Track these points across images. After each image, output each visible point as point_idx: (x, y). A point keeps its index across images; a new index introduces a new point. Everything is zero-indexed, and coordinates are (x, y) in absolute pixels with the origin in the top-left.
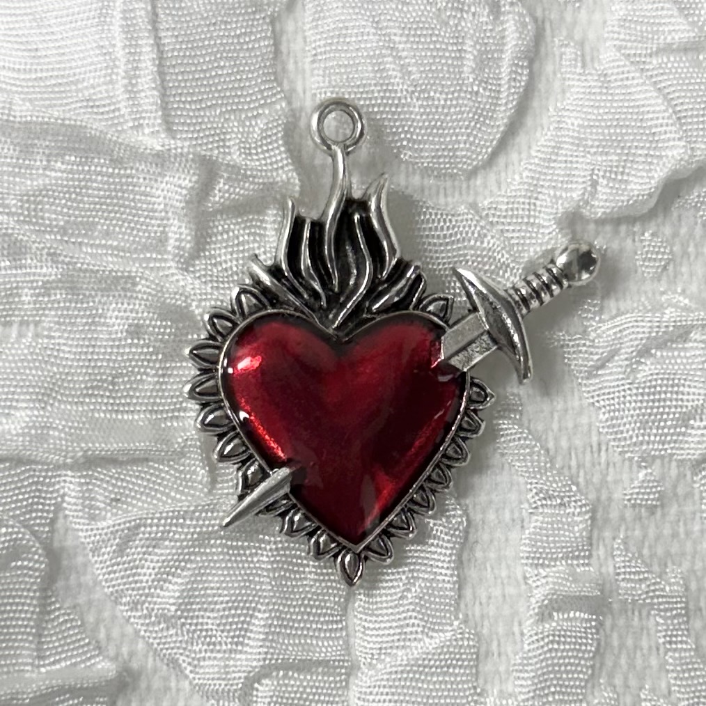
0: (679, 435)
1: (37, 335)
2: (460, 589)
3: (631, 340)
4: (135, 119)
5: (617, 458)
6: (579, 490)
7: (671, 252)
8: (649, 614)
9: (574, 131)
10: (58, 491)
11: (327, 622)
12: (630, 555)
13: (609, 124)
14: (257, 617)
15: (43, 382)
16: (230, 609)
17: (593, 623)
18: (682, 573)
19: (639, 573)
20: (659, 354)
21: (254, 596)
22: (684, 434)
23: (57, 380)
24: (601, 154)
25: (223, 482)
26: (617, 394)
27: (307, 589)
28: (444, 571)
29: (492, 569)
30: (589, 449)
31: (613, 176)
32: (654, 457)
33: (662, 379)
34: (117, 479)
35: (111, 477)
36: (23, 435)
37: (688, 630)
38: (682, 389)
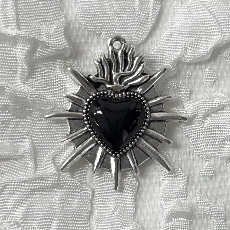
0: (221, 147)
2: (136, 210)
3: (202, 111)
4: (5, 24)
5: (197, 157)
6: (182, 170)
7: (217, 76)
8: (211, 218)
9: (178, 28)
11: (82, 224)
12: (202, 195)
13: (191, 25)
14: (54, 223)
16: (43, 219)
17: (188, 223)
18: (223, 202)
19: (206, 202)
20: (213, 115)
21: (53, 214)
22: (223, 147)
24: (188, 37)
25: (40, 167)
26: (197, 132)
27: (74, 211)
28: (129, 203)
29: (148, 201)
30: (186, 154)
31: (193, 46)
32: (212, 157)
33: (214, 126)
37: (226, 224)
38: (222, 129)
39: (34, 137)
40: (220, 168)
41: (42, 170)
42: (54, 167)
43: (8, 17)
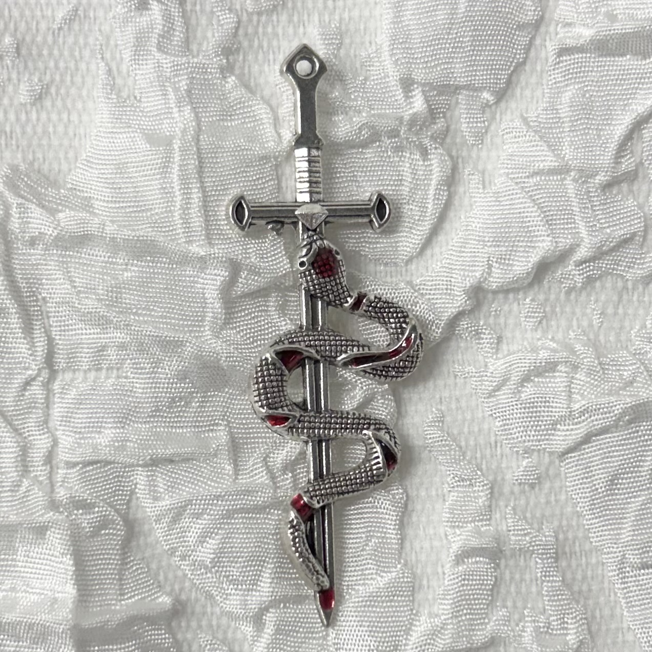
0: (549, 435)
1: (118, 377)
2: (402, 543)
3: (517, 372)
4: (187, 237)
5: (508, 452)
6: (482, 474)
7: (544, 312)
8: (532, 555)
9: (476, 231)
10: (132, 481)
12: (517, 517)
13: (500, 225)
15: (122, 409)
17: (492, 565)
18: (553, 528)
19: (524, 530)
20: (536, 380)
21: (264, 552)
23: (132, 407)
24: (495, 246)
25: (242, 474)
26: (508, 408)
28: (390, 531)
29: (424, 528)
30: (489, 446)
31: (503, 261)
32: (533, 450)
33: (538, 398)
34: (172, 472)
35: (168, 471)
36: (109, 446)
37: (557, 567)
38: (551, 404)
39: (233, 423)
40: (547, 469)
41: (246, 479)
42: (266, 474)
43: (191, 225)
